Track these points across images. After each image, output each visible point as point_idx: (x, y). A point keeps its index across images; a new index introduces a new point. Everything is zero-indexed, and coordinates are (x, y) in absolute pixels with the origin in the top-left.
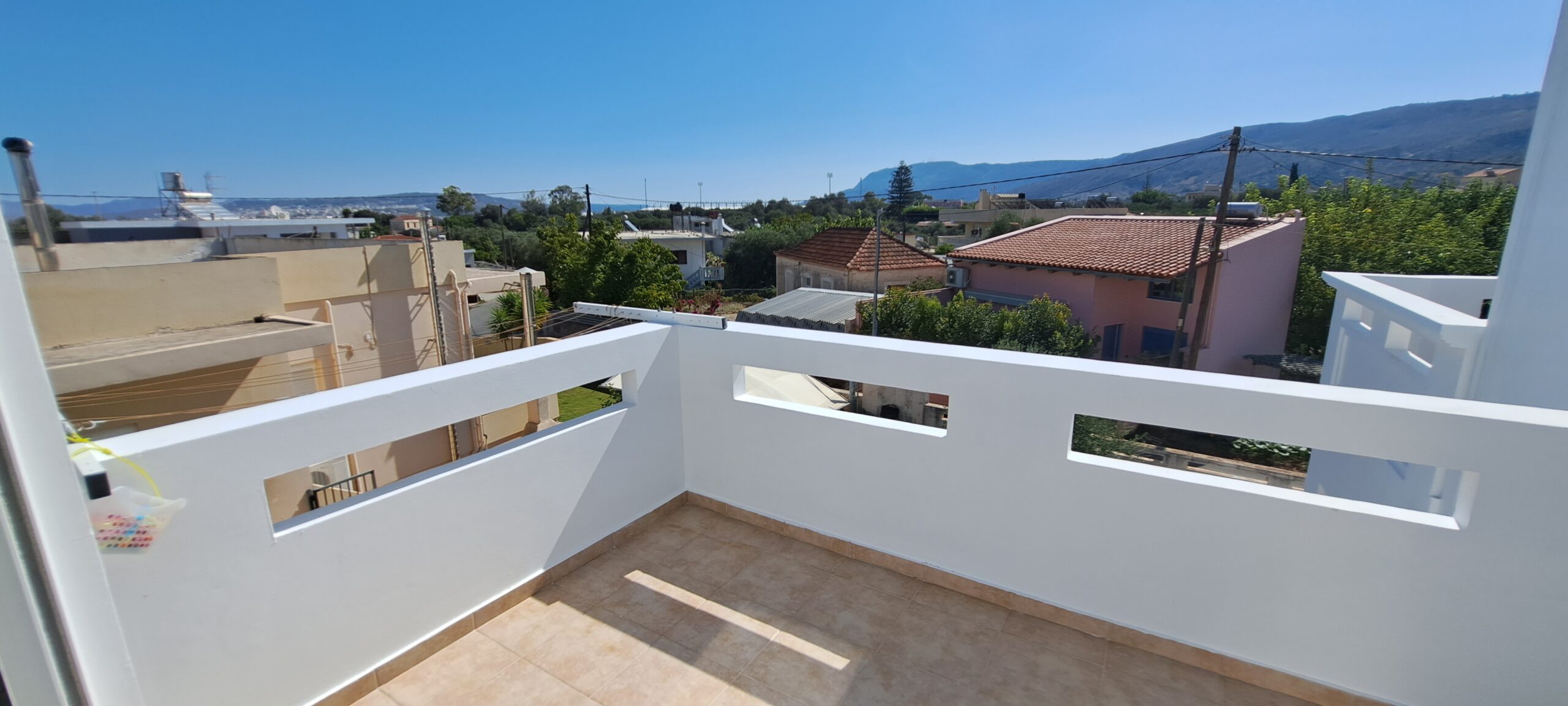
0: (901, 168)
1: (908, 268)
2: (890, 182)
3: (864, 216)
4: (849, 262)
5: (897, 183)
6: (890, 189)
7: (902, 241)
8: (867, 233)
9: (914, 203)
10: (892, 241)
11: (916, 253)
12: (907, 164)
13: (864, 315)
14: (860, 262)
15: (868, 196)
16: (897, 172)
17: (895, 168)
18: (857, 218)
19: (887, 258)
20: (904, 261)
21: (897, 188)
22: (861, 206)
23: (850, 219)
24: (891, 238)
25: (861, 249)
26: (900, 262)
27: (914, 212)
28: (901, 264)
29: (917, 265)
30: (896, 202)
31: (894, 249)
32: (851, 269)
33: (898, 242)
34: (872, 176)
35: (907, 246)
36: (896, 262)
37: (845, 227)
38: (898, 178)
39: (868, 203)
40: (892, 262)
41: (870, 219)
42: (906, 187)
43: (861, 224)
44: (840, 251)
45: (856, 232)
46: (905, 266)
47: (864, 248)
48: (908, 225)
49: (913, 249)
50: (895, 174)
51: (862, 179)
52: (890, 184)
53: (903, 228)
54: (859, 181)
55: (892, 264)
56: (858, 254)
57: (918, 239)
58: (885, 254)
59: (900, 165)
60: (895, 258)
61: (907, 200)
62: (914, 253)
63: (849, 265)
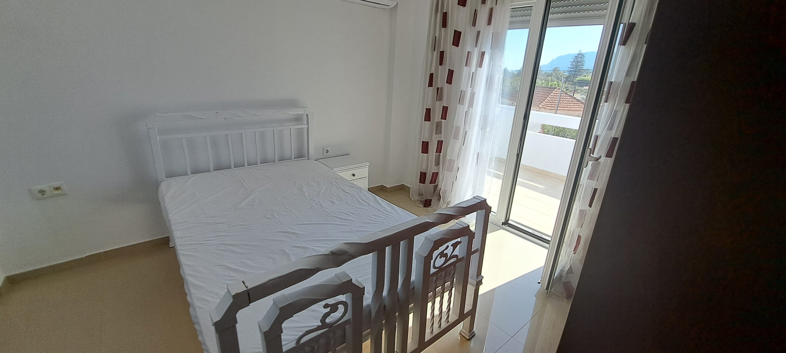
0: (579, 54)
1: (573, 110)
2: (570, 62)
3: (552, 81)
4: (540, 104)
5: (575, 63)
6: (570, 66)
7: (572, 95)
8: (553, 90)
9: (584, 75)
10: (567, 95)
11: (580, 103)
12: (583, 52)
13: (545, 130)
14: (547, 104)
15: (555, 70)
17: (574, 54)
18: (548, 81)
19: (562, 104)
20: (572, 107)
21: (575, 66)
22: (551, 75)
23: (544, 82)
25: (548, 98)
26: (569, 106)
27: (583, 80)
29: (579, 109)
30: (573, 74)
31: (567, 100)
32: (541, 108)
33: (570, 96)
34: (560, 58)
35: (575, 98)
36: (567, 106)
37: (541, 86)
38: (576, 60)
39: (554, 73)
40: (565, 106)
41: (555, 82)
42: (580, 65)
43: (550, 85)
44: (536, 98)
45: (547, 89)
47: (550, 98)
48: (577, 88)
49: (578, 101)
50: (575, 58)
51: (553, 59)
52: (571, 63)
53: (574, 89)
54: (551, 60)
56: (546, 100)
57: (582, 96)
58: (562, 102)
59: (578, 52)
60: (566, 104)
61: (579, 73)
62: (578, 103)
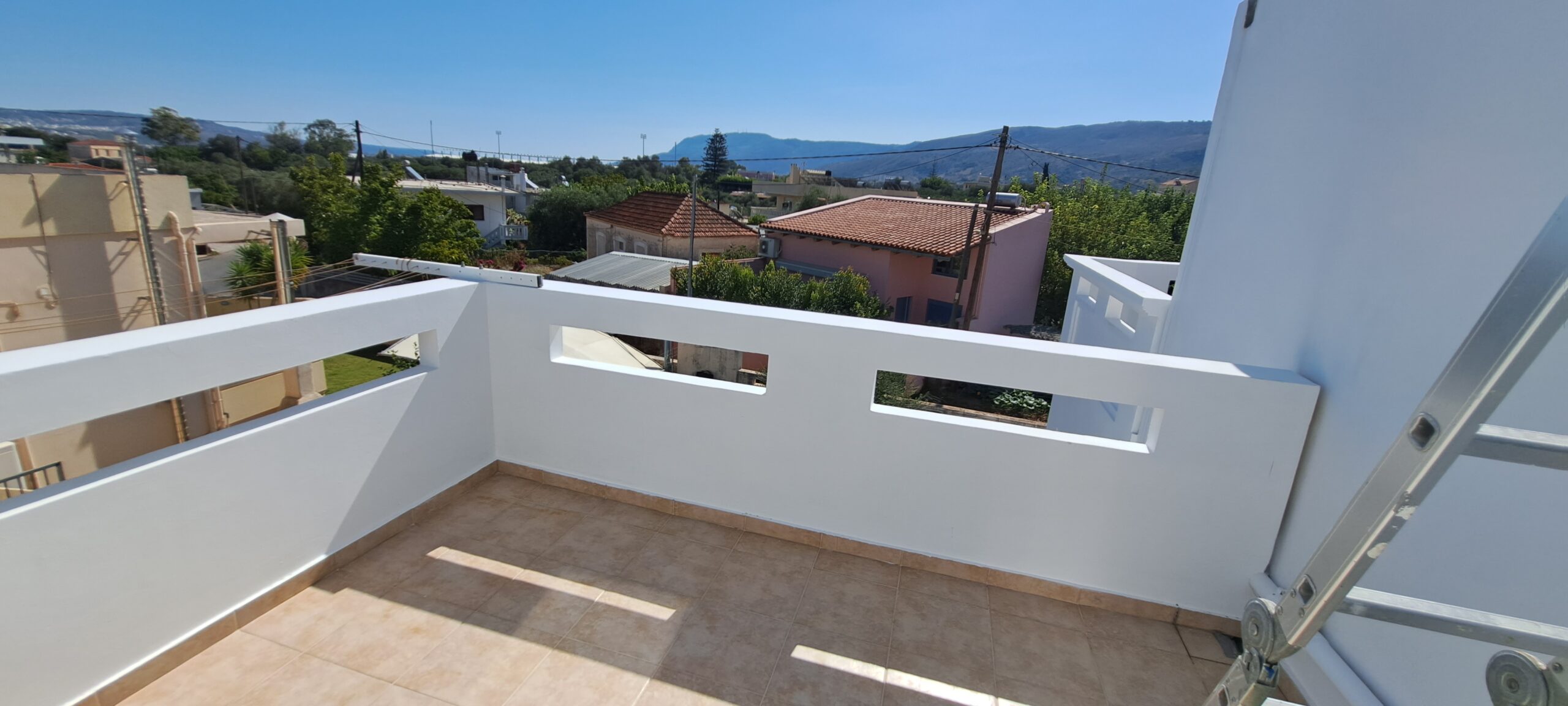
0: (716, 136)
1: (723, 236)
2: (705, 149)
3: (679, 181)
4: (663, 227)
5: (712, 150)
6: (705, 156)
7: (717, 209)
8: (681, 199)
9: (729, 172)
10: (707, 209)
11: (730, 222)
12: (723, 132)
13: (679, 281)
14: (675, 228)
15: (683, 161)
16: (712, 140)
17: (709, 136)
18: (672, 183)
19: (702, 226)
20: (719, 230)
21: (712, 155)
22: (676, 171)
23: (664, 183)
24: (706, 205)
25: (676, 215)
26: (715, 230)
27: (728, 180)
28: (716, 232)
29: (731, 233)
30: (711, 169)
31: (708, 217)
32: (666, 235)
33: (713, 210)
34: (687, 142)
35: (721, 214)
36: (711, 230)
37: (660, 191)
38: (713, 146)
39: (682, 169)
40: (707, 230)
41: (685, 185)
42: (720, 155)
43: (675, 189)
44: (655, 216)
45: (671, 197)
46: (719, 234)
47: (679, 214)
48: (722, 194)
49: (727, 218)
50: (710, 141)
51: (677, 143)
52: (705, 152)
53: (717, 197)
54: (674, 145)
55: (707, 232)
56: (672, 219)
57: (732, 208)
58: (701, 221)
59: (715, 133)
60: (709, 226)
61: (721, 168)
62: (728, 222)
63: (663, 230)
